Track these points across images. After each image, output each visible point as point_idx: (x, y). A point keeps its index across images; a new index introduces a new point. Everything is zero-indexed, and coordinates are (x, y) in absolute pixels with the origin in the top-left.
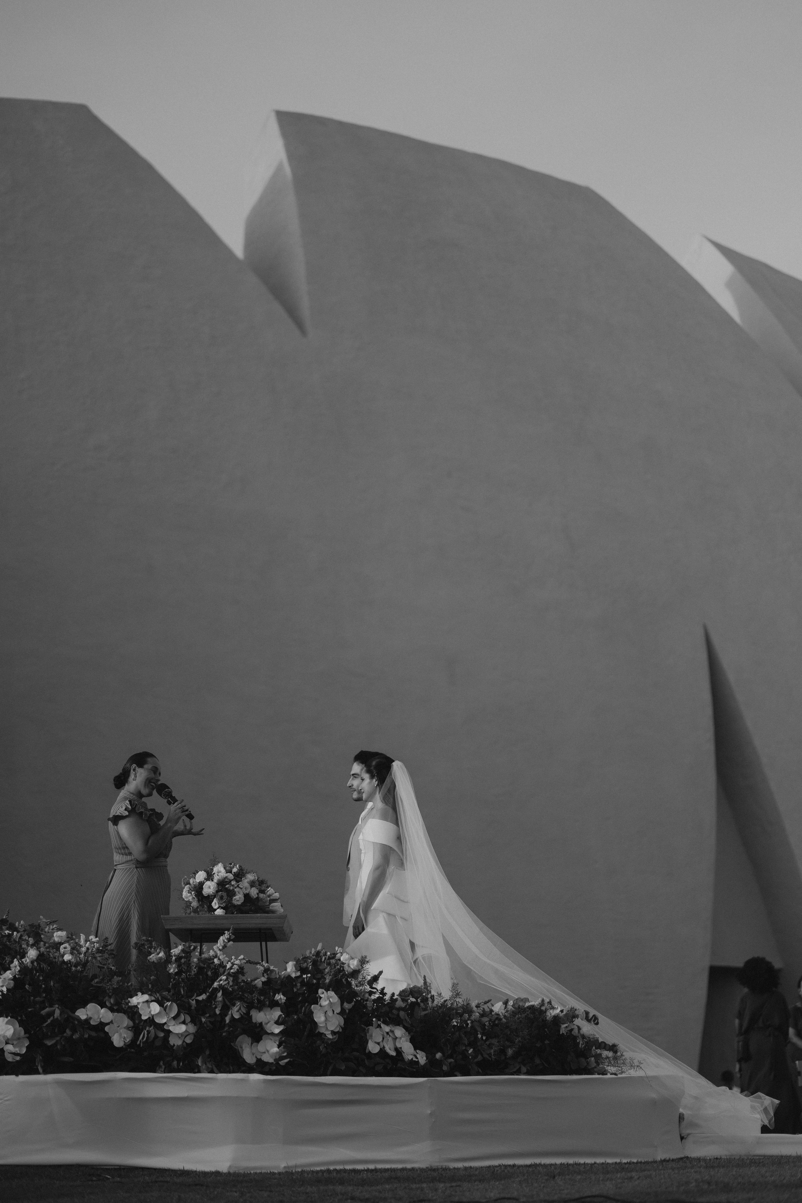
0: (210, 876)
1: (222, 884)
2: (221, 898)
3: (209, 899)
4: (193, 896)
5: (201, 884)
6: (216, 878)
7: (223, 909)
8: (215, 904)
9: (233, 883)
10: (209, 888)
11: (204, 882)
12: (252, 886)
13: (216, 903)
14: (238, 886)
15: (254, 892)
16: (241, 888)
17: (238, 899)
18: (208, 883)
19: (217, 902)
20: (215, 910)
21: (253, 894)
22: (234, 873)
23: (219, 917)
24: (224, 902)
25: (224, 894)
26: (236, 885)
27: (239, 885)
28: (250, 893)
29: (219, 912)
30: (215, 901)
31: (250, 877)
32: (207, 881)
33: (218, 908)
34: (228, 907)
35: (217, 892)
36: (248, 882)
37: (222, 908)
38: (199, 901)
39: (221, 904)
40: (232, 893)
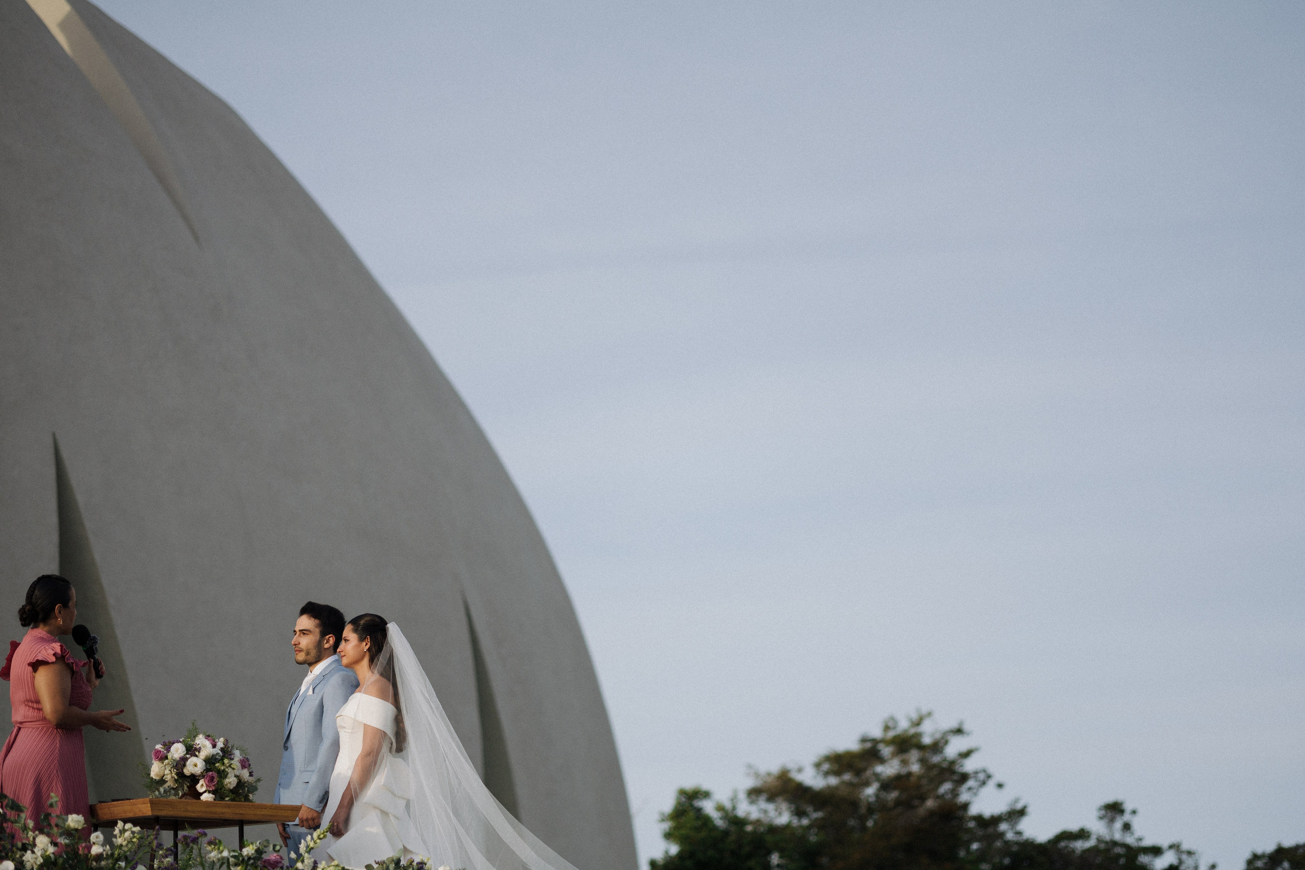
0: (192, 750)
1: (210, 761)
2: (212, 779)
3: (194, 779)
4: (173, 775)
5: (184, 760)
6: (203, 754)
7: (212, 794)
8: (201, 787)
9: (226, 761)
10: (195, 766)
11: (187, 758)
12: (243, 767)
13: (202, 785)
14: (230, 766)
15: (245, 774)
16: (233, 769)
17: (231, 781)
18: (192, 760)
19: (205, 785)
20: (201, 794)
21: (245, 777)
22: (221, 748)
23: (207, 802)
24: (214, 786)
25: (215, 775)
26: (228, 765)
27: (231, 764)
28: (241, 775)
29: (207, 797)
30: (202, 782)
31: (237, 755)
32: (191, 756)
33: (205, 792)
34: (218, 792)
35: (207, 770)
36: (238, 761)
37: (209, 792)
38: (176, 781)
39: (210, 787)
40: (223, 775)
